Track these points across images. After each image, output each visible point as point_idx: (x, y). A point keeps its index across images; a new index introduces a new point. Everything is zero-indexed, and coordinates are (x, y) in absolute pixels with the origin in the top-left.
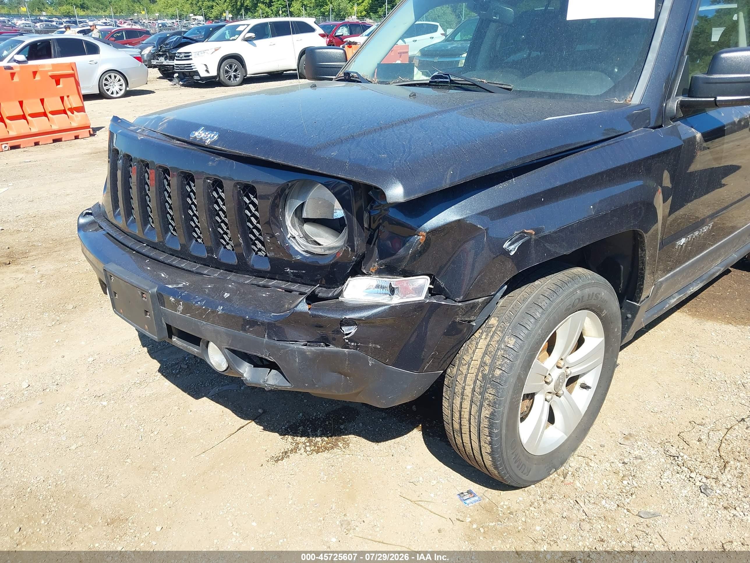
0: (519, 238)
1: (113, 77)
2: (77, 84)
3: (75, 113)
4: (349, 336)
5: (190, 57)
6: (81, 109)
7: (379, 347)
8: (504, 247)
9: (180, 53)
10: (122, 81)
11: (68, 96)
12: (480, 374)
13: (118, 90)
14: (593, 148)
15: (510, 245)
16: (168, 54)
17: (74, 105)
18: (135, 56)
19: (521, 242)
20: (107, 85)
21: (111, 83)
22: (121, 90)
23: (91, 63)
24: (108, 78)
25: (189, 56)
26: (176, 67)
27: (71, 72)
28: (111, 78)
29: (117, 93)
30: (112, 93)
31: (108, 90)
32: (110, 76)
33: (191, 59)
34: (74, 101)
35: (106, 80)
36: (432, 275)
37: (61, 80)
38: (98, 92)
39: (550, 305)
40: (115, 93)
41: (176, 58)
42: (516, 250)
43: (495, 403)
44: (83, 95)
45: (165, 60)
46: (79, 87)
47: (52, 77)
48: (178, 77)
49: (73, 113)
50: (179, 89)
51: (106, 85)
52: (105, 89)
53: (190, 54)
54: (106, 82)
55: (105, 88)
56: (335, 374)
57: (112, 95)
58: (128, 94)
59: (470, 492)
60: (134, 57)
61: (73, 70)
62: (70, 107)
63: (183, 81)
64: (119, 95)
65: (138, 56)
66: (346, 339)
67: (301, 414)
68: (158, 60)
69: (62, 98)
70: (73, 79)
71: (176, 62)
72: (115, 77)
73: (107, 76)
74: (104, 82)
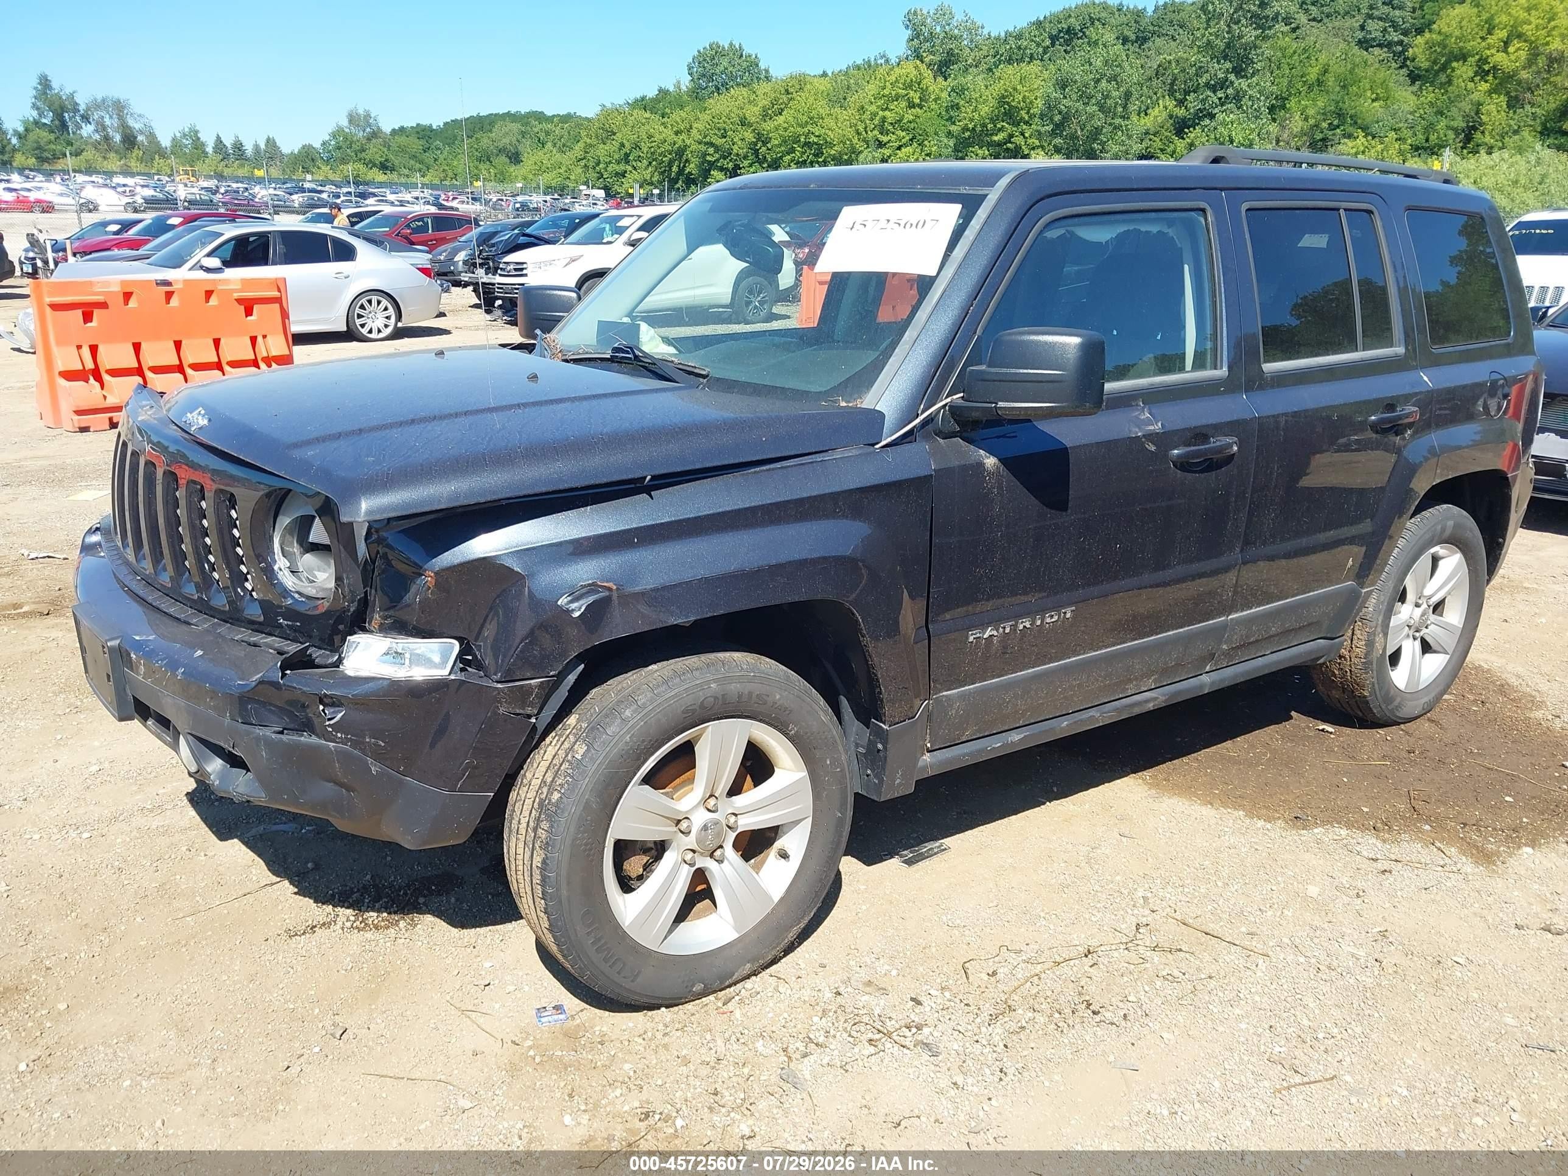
0: (586, 593)
1: (375, 303)
2: (285, 315)
3: (274, 365)
4: (332, 722)
5: (524, 272)
6: (285, 360)
7: (383, 744)
8: (559, 603)
9: (507, 263)
10: (391, 311)
11: (264, 337)
12: (537, 799)
13: (381, 326)
14: (753, 470)
15: (571, 602)
16: (491, 264)
17: (274, 352)
18: (420, 266)
19: (591, 599)
20: (363, 316)
21: (370, 312)
22: (386, 326)
23: (337, 276)
24: (366, 305)
25: (522, 269)
26: (498, 288)
27: (276, 294)
28: (371, 305)
29: (379, 331)
30: (370, 332)
31: (363, 326)
32: (370, 302)
33: (526, 275)
34: (276, 345)
35: (362, 307)
36: (466, 639)
37: (256, 308)
38: (345, 329)
39: (652, 701)
40: (375, 330)
41: (499, 271)
42: (582, 610)
43: (547, 843)
44: (293, 335)
45: (487, 274)
46: (287, 321)
47: (239, 301)
48: (500, 307)
49: (269, 366)
50: (500, 330)
51: (360, 316)
52: (358, 324)
53: (525, 266)
54: (362, 312)
55: (358, 322)
56: (330, 785)
57: (369, 335)
58: (399, 334)
59: (558, 1008)
60: (418, 269)
61: (279, 290)
62: (265, 354)
63: (509, 314)
64: (381, 335)
65: (425, 266)
66: (329, 726)
67: (368, 877)
68: (474, 273)
69: (253, 340)
70: (277, 306)
71: (498, 279)
72: (379, 302)
73: (364, 301)
74: (358, 311)
